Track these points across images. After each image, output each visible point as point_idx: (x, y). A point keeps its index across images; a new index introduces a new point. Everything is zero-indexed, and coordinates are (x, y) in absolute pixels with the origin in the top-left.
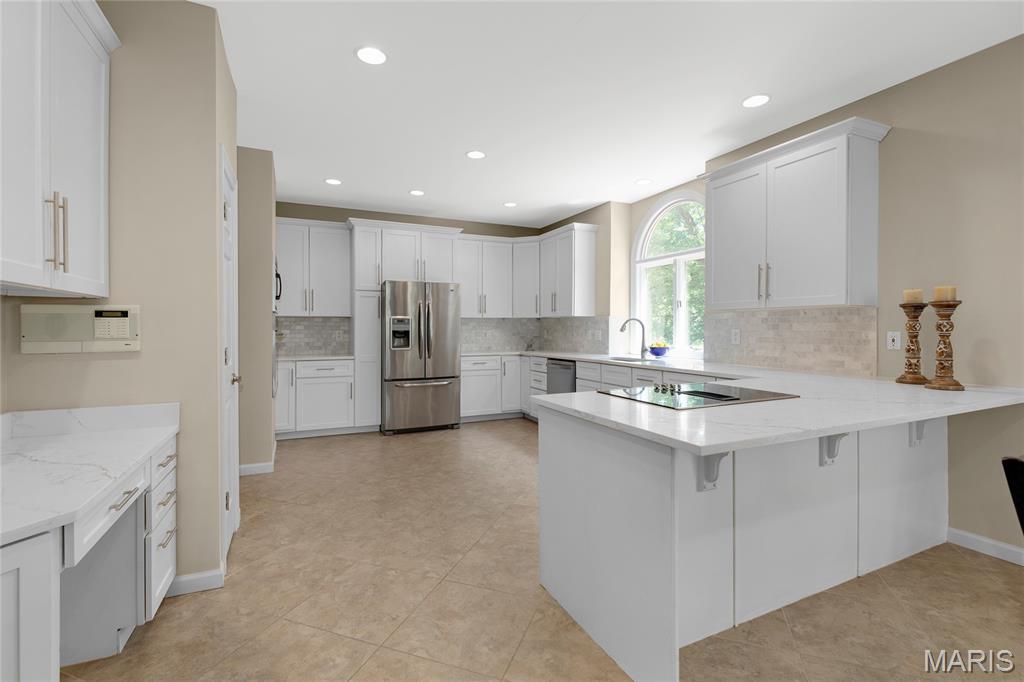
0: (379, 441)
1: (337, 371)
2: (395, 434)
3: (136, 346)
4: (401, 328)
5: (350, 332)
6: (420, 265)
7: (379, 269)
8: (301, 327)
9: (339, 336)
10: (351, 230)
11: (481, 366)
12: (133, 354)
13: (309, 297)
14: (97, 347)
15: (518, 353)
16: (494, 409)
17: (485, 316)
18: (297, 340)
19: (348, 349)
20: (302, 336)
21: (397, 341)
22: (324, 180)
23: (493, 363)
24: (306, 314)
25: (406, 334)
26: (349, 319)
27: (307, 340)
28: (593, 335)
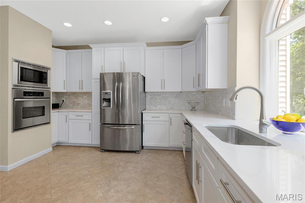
0: (98, 153)
1: (84, 117)
2: (105, 151)
4: (107, 97)
6: (123, 64)
11: (157, 119)
13: (81, 83)
15: (180, 112)
16: (165, 144)
17: (165, 91)
18: (84, 102)
20: (86, 100)
21: (105, 103)
22: (63, 23)
23: (164, 117)
24: (80, 91)
25: (109, 100)
27: (88, 102)
28: (226, 102)
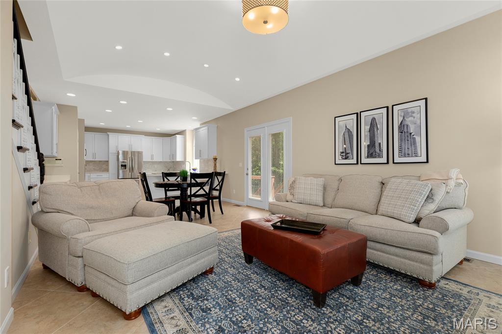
1: (104, 176)
3: (62, 165)
4: (124, 164)
5: (108, 165)
6: (130, 146)
7: (117, 147)
8: (92, 164)
9: (104, 166)
10: (108, 135)
12: (62, 166)
13: (94, 155)
14: (56, 165)
17: (153, 161)
19: (107, 170)
20: (92, 166)
21: (122, 168)
24: (94, 160)
25: (125, 166)
26: (108, 161)
27: (94, 167)
